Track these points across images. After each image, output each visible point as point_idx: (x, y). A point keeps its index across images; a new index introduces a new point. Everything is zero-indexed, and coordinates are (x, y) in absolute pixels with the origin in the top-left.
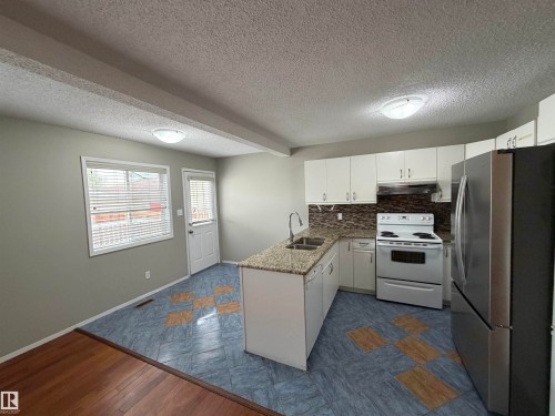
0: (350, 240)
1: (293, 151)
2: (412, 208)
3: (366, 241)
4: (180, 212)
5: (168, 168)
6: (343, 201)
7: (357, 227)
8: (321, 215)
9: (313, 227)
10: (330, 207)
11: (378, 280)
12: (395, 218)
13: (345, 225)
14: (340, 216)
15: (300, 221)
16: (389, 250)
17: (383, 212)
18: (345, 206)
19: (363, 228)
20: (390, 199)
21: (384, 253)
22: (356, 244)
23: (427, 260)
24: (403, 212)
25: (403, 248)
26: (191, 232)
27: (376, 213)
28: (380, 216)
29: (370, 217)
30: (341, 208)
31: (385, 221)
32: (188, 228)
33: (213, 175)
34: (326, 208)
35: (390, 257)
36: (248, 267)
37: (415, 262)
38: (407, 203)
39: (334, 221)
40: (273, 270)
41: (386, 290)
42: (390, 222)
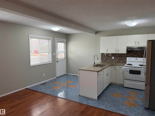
0: (115, 66)
1: (97, 32)
2: (140, 56)
3: (121, 66)
4: (54, 54)
5: (51, 38)
6: (114, 52)
7: (119, 62)
8: (106, 57)
9: (102, 61)
10: (109, 54)
11: (125, 80)
12: (133, 59)
13: (115, 61)
14: (113, 58)
15: (98, 58)
16: (129, 70)
17: (129, 57)
18: (115, 54)
19: (122, 63)
20: (132, 52)
21: (127, 71)
22: (117, 67)
23: (141, 73)
24: (137, 57)
25: (133, 69)
26: (57, 62)
27: (126, 57)
28: (128, 58)
29: (124, 58)
30: (113, 55)
31: (129, 60)
32: (57, 60)
33: (65, 40)
34: (108, 55)
35: (129, 72)
36: (81, 70)
37: (137, 74)
38: (138, 54)
39: (111, 60)
40: (89, 71)
41: (127, 84)
42: (131, 60)
